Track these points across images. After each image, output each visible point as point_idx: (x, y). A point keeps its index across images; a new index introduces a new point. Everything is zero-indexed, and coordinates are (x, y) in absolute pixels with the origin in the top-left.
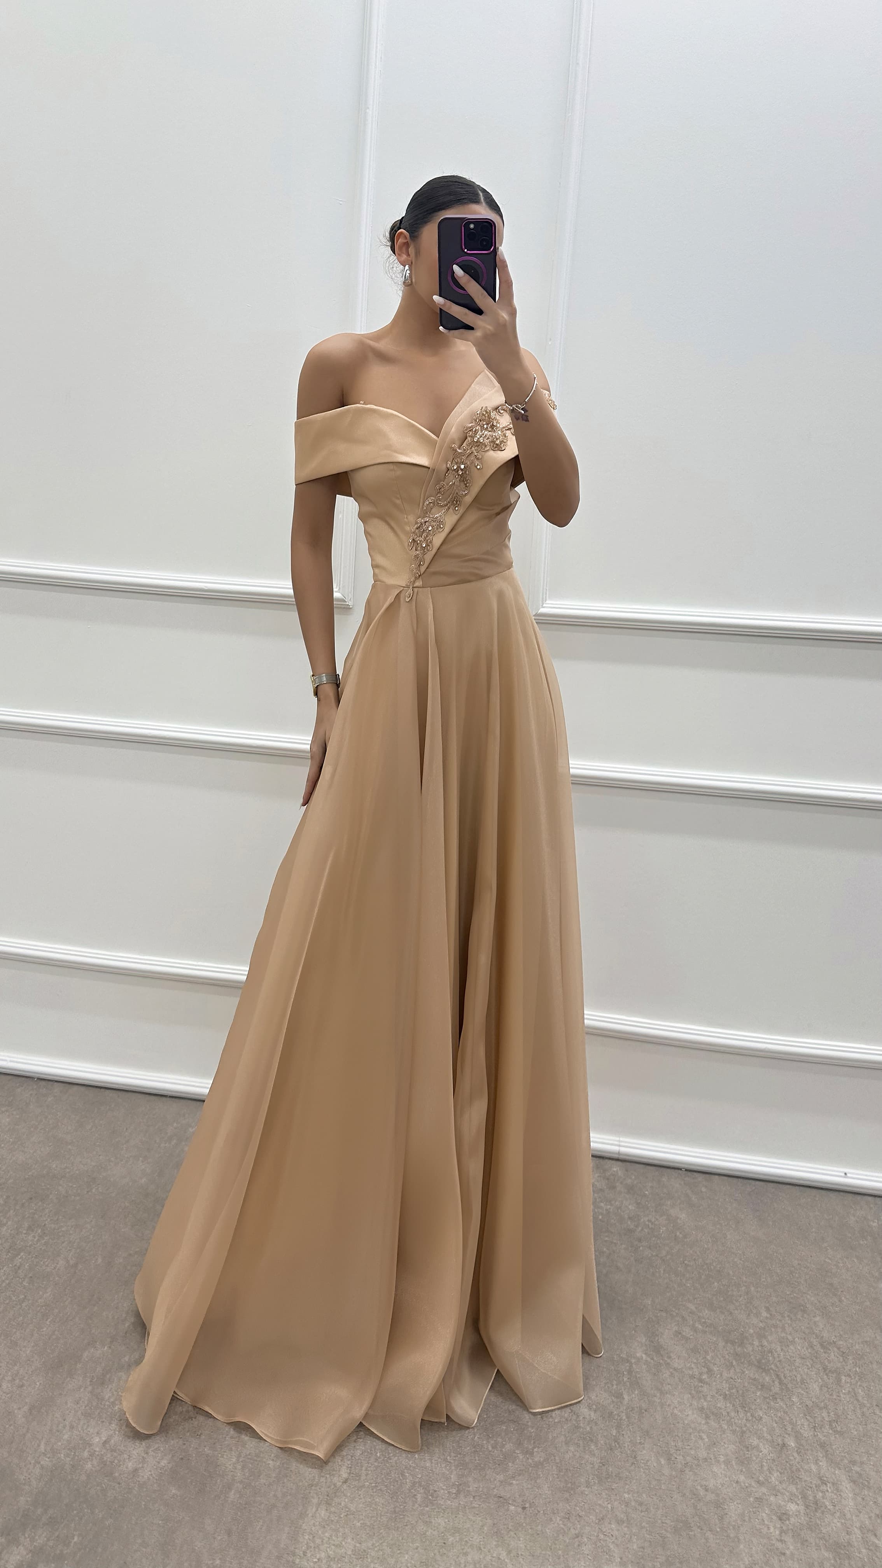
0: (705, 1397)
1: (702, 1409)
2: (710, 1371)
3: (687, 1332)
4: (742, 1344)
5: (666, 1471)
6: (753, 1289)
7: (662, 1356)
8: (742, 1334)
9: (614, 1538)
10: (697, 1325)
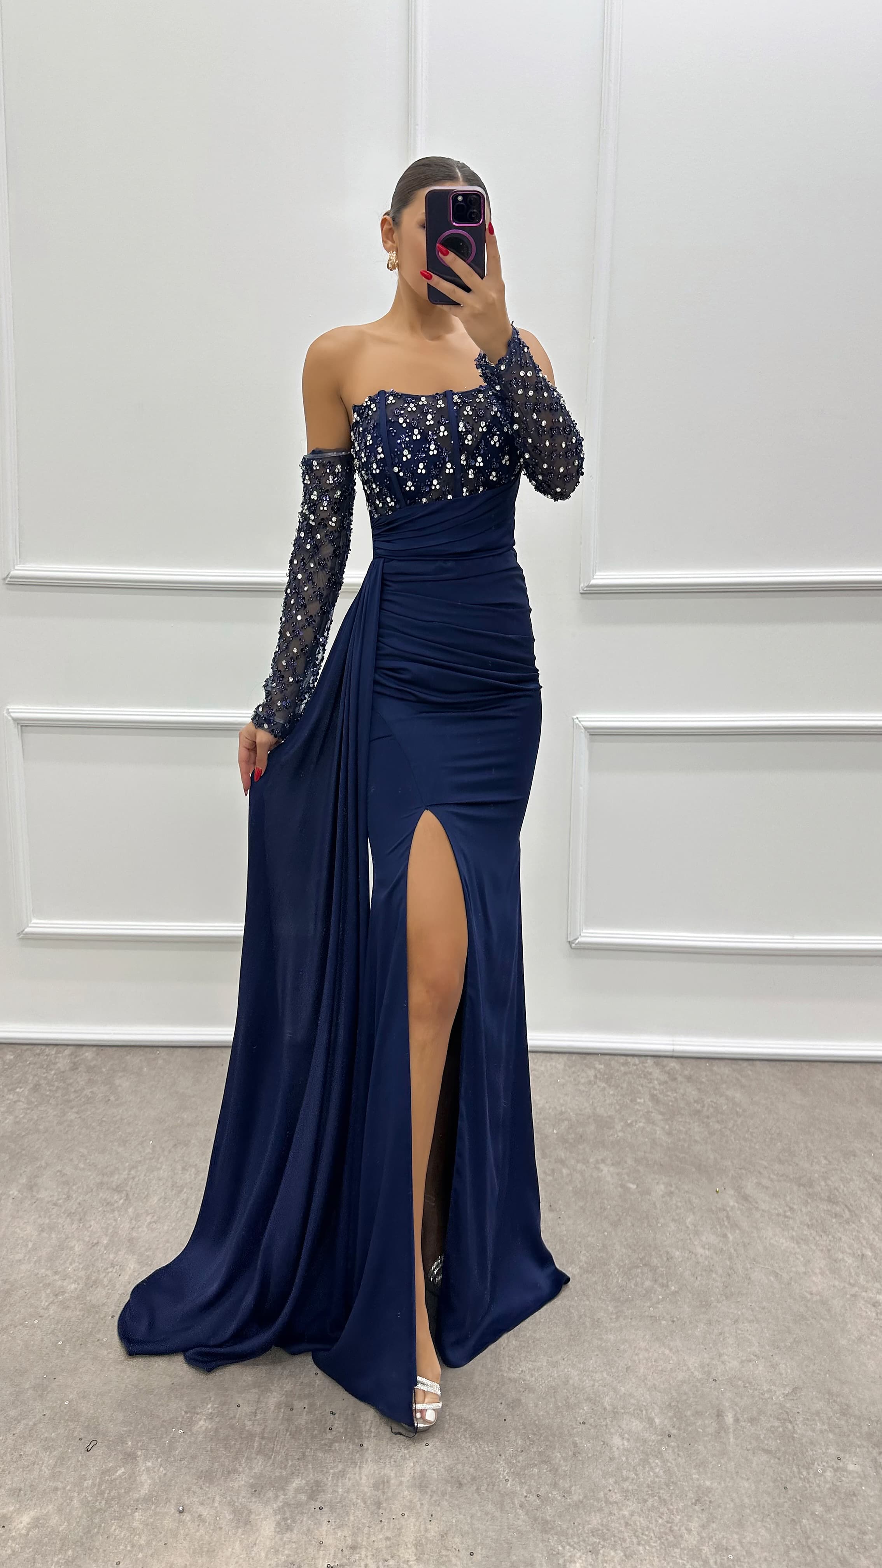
3: (765, 1182)
4: (811, 1186)
6: (809, 1144)
8: (810, 1179)
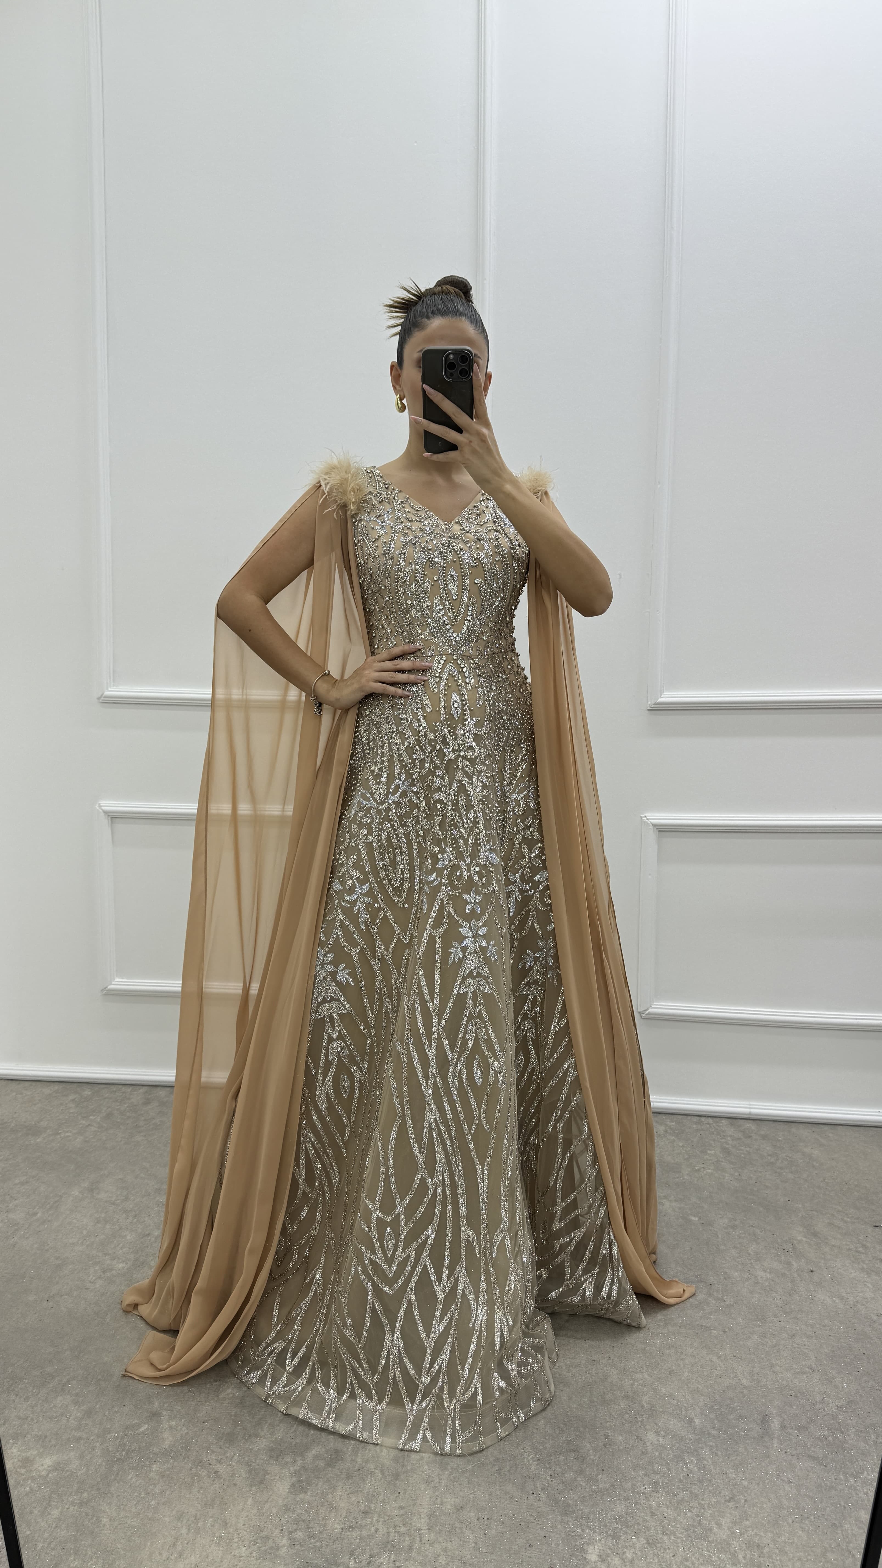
0: (863, 1262)
1: (862, 1269)
2: (863, 1246)
5: (841, 1306)
7: (819, 1238)
9: (806, 1347)
10: (845, 1219)
